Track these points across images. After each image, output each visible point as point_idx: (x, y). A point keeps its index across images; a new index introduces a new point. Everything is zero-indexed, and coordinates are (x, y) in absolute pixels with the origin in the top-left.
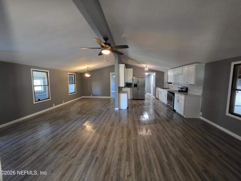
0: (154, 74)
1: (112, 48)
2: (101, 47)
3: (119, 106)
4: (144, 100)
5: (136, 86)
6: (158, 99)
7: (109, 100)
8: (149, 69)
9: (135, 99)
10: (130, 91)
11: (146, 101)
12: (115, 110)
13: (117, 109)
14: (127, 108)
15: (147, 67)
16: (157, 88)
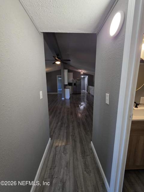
0: (87, 77)
1: (61, 60)
2: (55, 60)
3: (65, 97)
4: (80, 94)
5: (75, 84)
6: (90, 93)
7: (57, 95)
8: (83, 73)
9: (75, 94)
10: (71, 88)
11: (82, 95)
12: (62, 99)
13: (63, 99)
14: (70, 98)
15: (82, 72)
16: (89, 86)
